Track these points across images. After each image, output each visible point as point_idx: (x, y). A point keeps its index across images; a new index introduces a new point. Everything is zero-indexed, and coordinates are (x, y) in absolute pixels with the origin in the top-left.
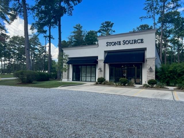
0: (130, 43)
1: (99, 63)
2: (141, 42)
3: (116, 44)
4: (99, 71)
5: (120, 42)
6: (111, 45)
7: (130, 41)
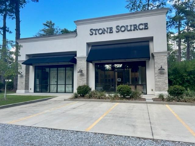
0: (127, 29)
1: (78, 62)
2: (145, 29)
3: (105, 32)
4: (79, 75)
5: (111, 29)
6: (97, 33)
7: (127, 26)
